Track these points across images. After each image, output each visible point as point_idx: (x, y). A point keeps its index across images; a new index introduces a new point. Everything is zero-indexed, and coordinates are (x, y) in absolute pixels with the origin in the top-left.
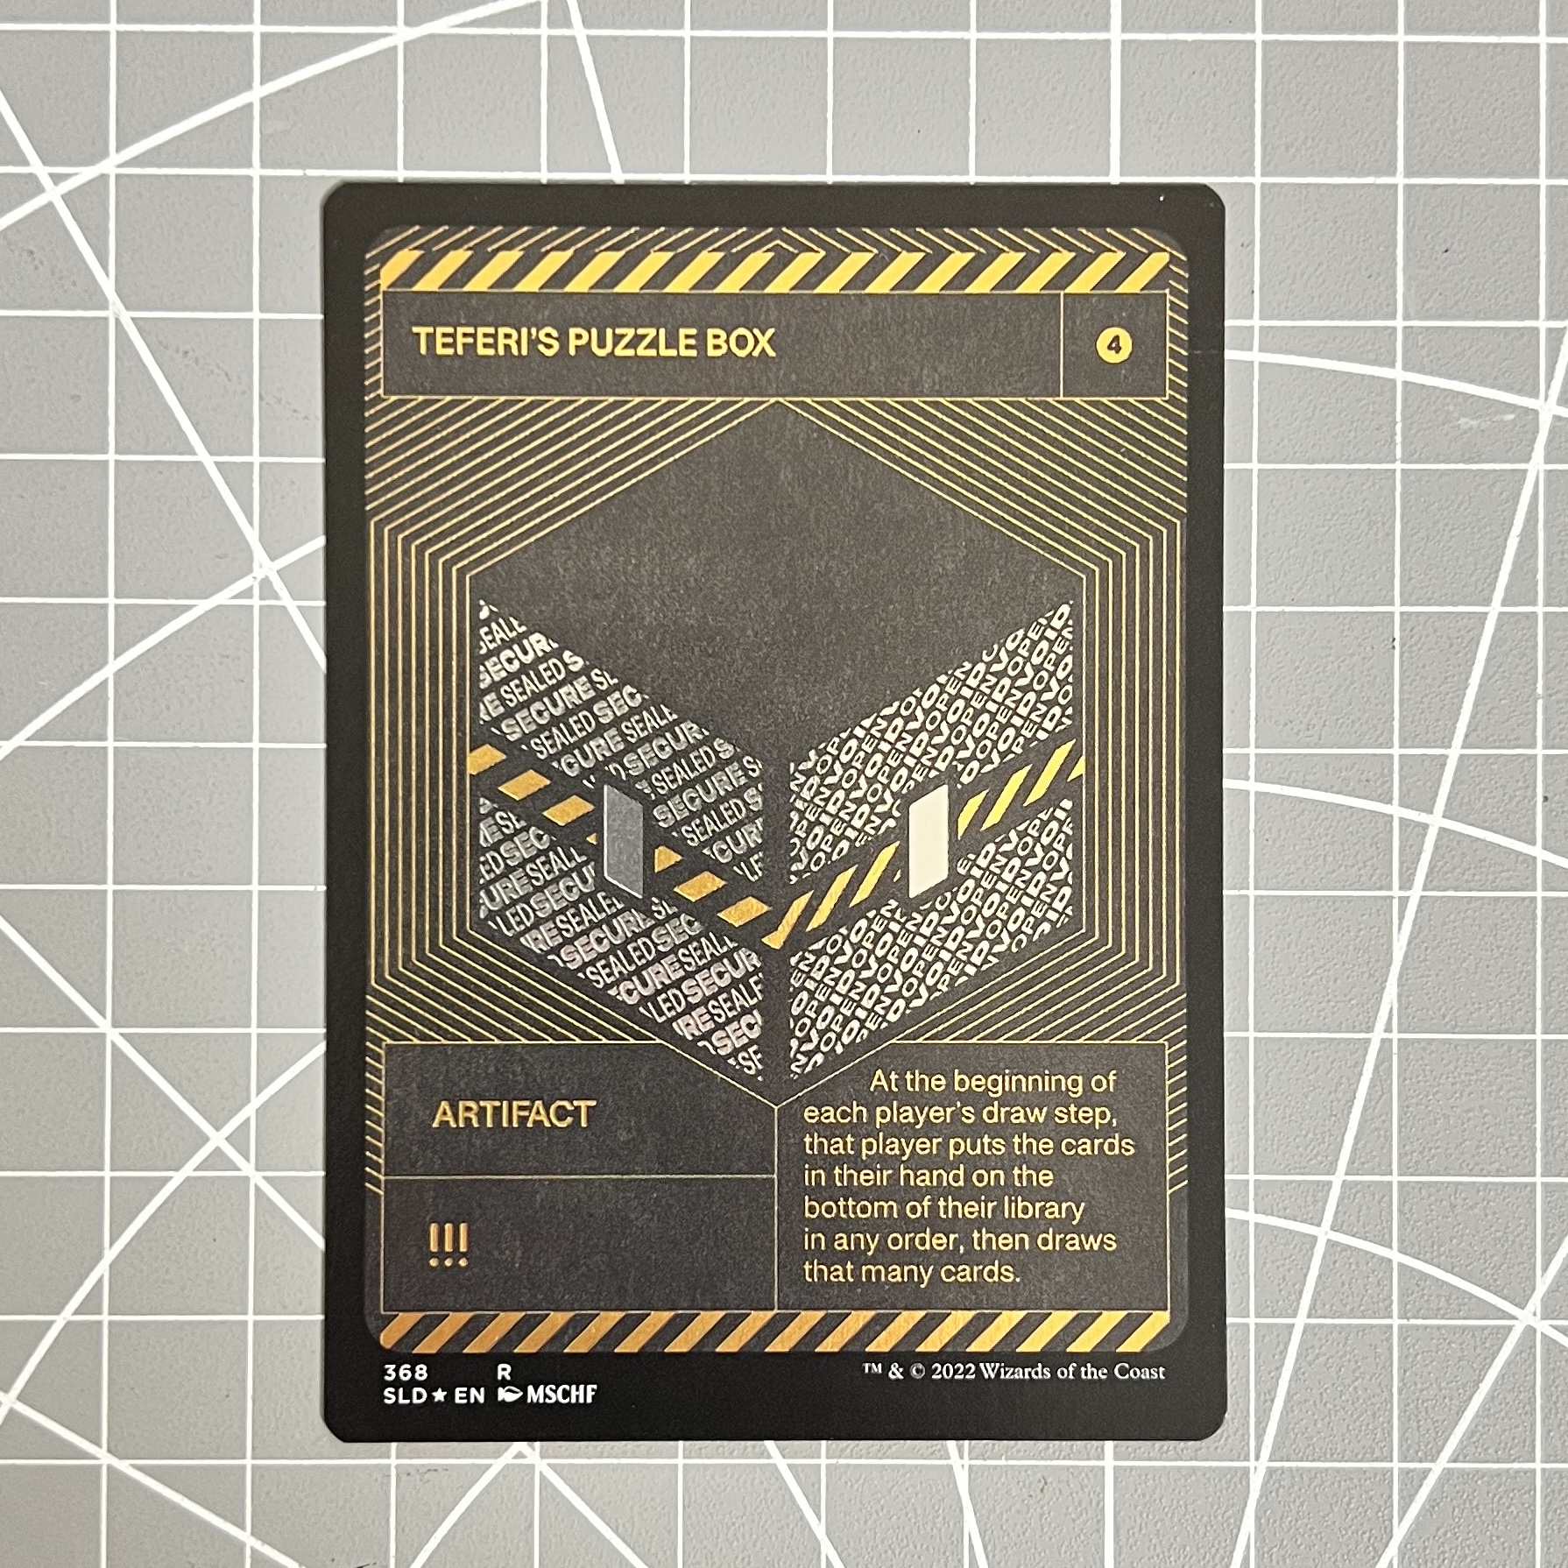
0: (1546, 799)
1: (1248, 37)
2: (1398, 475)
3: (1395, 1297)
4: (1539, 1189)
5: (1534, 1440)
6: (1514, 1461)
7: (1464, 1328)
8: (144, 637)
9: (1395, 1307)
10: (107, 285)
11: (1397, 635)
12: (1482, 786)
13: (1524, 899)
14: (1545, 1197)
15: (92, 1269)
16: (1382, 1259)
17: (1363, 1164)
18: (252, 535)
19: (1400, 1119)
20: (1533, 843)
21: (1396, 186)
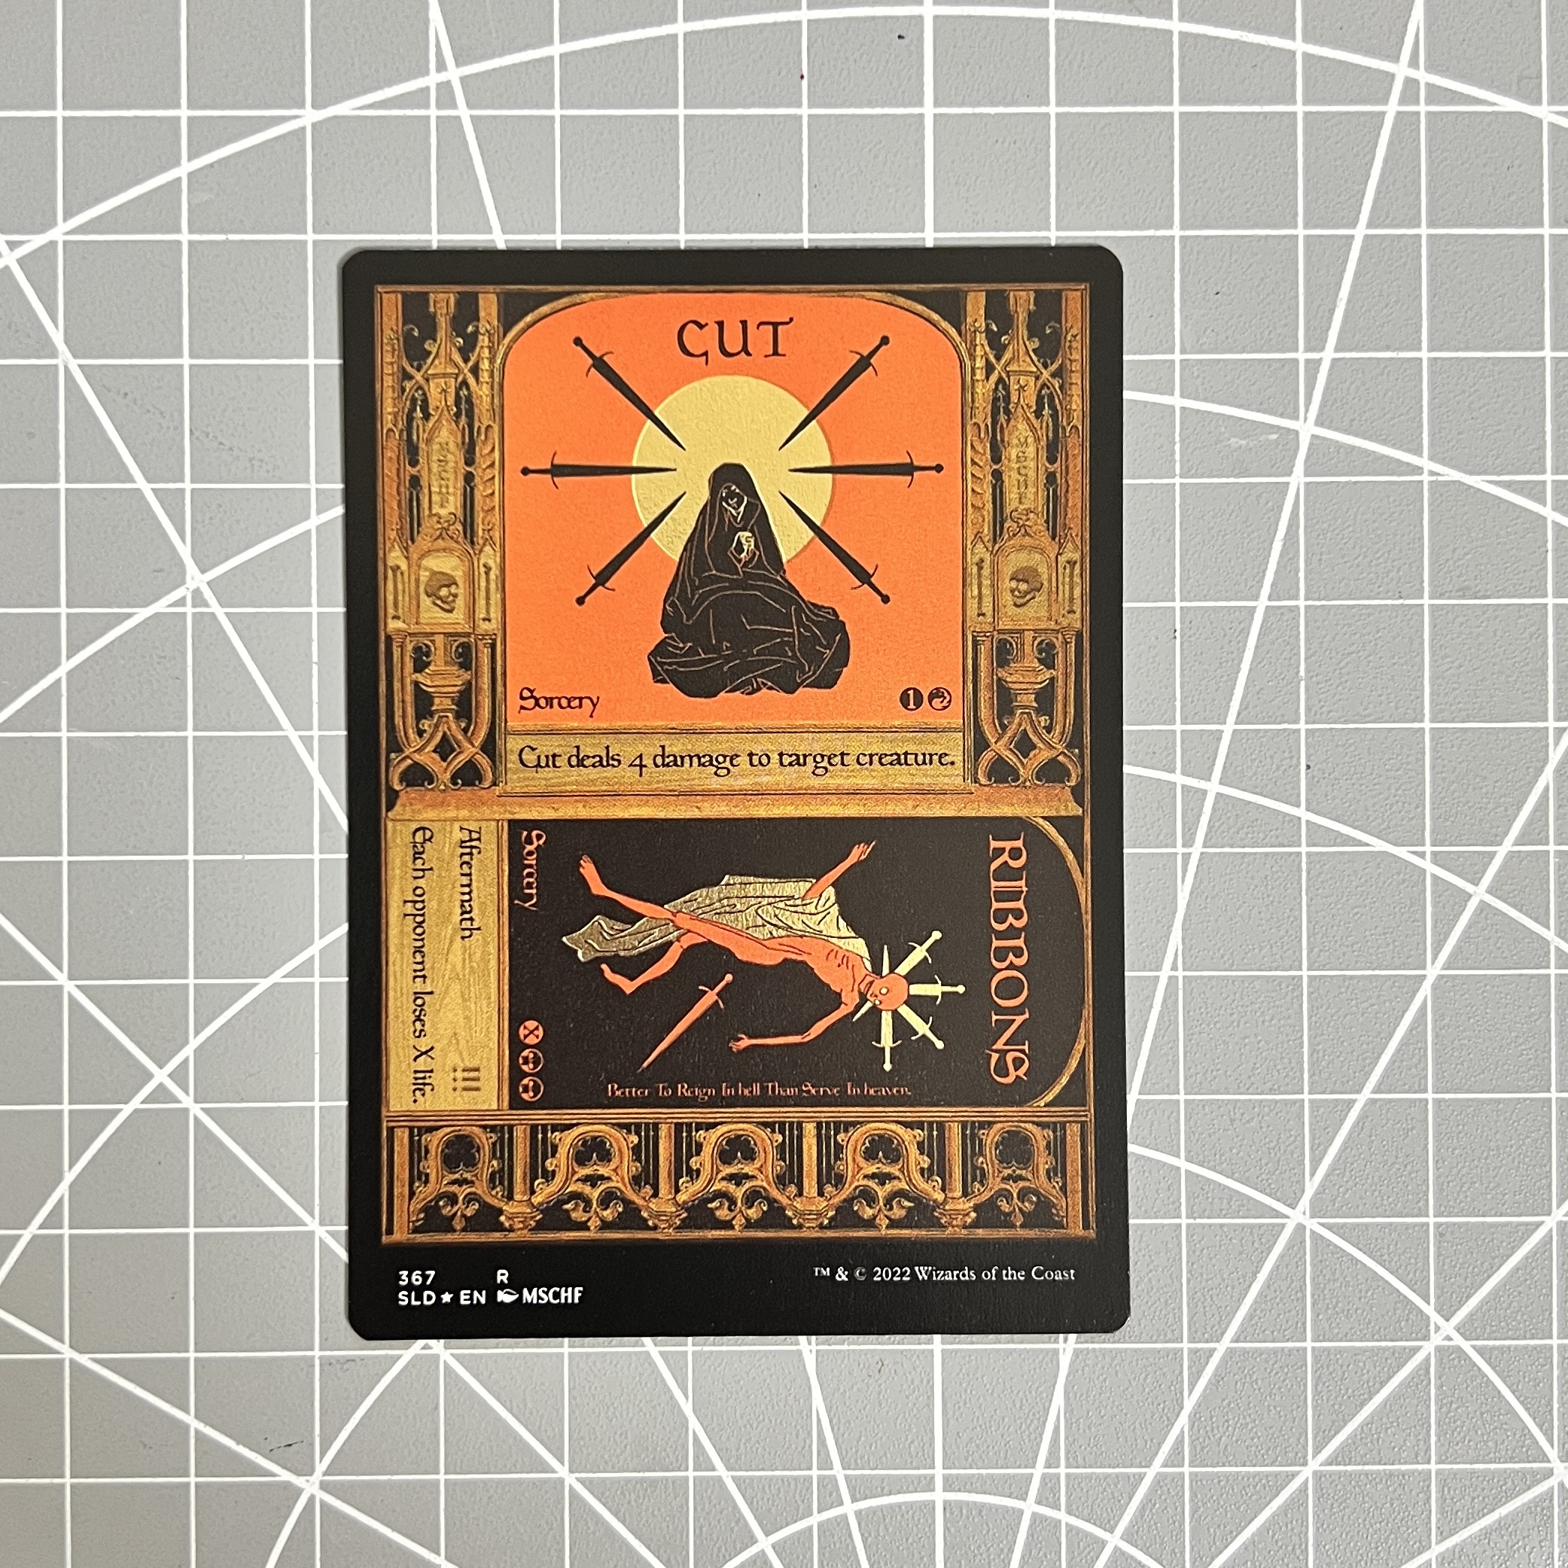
0: (1308, 767)
1: (1043, 109)
2: (1177, 488)
3: (1183, 1200)
4: (1307, 1105)
5: (1304, 1323)
6: (1288, 1341)
7: (1243, 1226)
8: (92, 641)
9: (1183, 1208)
10: (57, 336)
11: (1178, 627)
12: (1254, 756)
13: (1291, 854)
14: (1312, 1112)
15: (53, 1190)
16: (1172, 1166)
17: (1154, 1084)
18: (184, 551)
19: (1185, 1046)
20: (1298, 806)
21: (1173, 237)
